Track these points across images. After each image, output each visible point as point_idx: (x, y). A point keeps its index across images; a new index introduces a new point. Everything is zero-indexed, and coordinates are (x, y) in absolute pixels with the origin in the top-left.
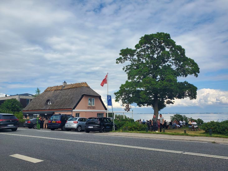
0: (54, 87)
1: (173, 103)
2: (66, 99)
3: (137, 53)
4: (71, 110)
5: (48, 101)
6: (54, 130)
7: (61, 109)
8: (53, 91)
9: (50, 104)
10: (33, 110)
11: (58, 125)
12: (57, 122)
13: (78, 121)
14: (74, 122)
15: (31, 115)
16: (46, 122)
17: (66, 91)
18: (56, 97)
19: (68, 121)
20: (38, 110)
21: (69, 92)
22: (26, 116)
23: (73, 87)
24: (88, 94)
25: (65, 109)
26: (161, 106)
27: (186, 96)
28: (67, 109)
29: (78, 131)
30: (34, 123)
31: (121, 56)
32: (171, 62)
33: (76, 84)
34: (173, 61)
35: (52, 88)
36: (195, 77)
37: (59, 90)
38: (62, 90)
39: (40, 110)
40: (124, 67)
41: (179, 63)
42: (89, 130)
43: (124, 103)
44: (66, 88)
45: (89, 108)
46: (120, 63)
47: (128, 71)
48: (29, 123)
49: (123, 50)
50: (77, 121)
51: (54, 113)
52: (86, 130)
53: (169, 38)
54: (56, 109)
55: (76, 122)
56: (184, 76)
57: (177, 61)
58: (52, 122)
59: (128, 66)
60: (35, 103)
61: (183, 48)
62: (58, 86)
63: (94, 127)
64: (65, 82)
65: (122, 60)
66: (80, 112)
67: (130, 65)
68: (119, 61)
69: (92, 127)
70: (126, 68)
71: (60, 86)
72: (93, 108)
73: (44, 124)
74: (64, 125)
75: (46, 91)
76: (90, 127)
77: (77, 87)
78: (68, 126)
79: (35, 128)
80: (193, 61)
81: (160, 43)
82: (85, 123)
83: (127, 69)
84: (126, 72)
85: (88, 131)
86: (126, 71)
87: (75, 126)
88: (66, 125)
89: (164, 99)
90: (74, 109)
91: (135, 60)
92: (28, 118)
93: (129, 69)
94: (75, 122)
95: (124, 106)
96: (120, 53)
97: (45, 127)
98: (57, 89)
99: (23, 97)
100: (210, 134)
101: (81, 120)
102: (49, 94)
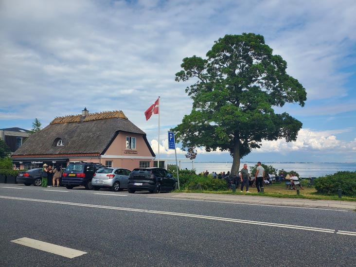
0: (67, 117)
1: (259, 147)
2: (89, 137)
3: (208, 66)
4: (98, 155)
5: (57, 139)
6: (71, 189)
7: (80, 154)
8: (65, 124)
9: (61, 145)
10: (30, 155)
11: (80, 180)
12: (78, 175)
13: (115, 174)
14: (107, 176)
15: (27, 163)
16: (57, 175)
17: (87, 124)
18: (71, 133)
19: (96, 174)
20: (40, 155)
21: (94, 126)
22: (18, 165)
23: (100, 118)
24: (126, 131)
25: (87, 153)
26: (245, 151)
27: (281, 136)
28: (90, 153)
29: (115, 191)
30: (35, 177)
31: (183, 69)
32: (260, 82)
33: (104, 113)
34: (264, 81)
35: (63, 118)
36: (300, 106)
37: (76, 122)
38: (80, 122)
39: (43, 155)
40: (188, 87)
41: (272, 84)
42: (136, 188)
43: (185, 146)
44: (87, 119)
45: (128, 152)
46: (181, 81)
47: (193, 95)
48: (26, 177)
49: (187, 58)
50: (113, 173)
51: (68, 160)
52: (130, 188)
53: (261, 42)
54: (72, 154)
55: (112, 176)
56: (279, 105)
57: (270, 82)
58: (70, 175)
59: (195, 85)
60: (34, 144)
61: (283, 59)
62: (73, 116)
63: (145, 184)
64: (85, 109)
65: (184, 76)
66: (114, 160)
67: (198, 85)
68: (179, 78)
69: (141, 184)
70: (190, 88)
71: (77, 117)
72: (133, 153)
73: (54, 179)
74: (91, 180)
75: (53, 124)
76: (137, 184)
77: (106, 119)
78: (98, 182)
79: (37, 184)
80: (297, 81)
81: (246, 51)
82: (129, 177)
83: (193, 91)
84: (190, 96)
85: (133, 190)
86: (190, 94)
87: (109, 181)
88: (94, 180)
89: (248, 140)
90: (103, 153)
91: (205, 77)
92: (22, 168)
93: (196, 91)
94: (110, 176)
95: (184, 150)
96: (182, 64)
97: (56, 184)
98: (72, 121)
99: (10, 134)
100: (340, 197)
101: (119, 172)
102: (59, 129)
